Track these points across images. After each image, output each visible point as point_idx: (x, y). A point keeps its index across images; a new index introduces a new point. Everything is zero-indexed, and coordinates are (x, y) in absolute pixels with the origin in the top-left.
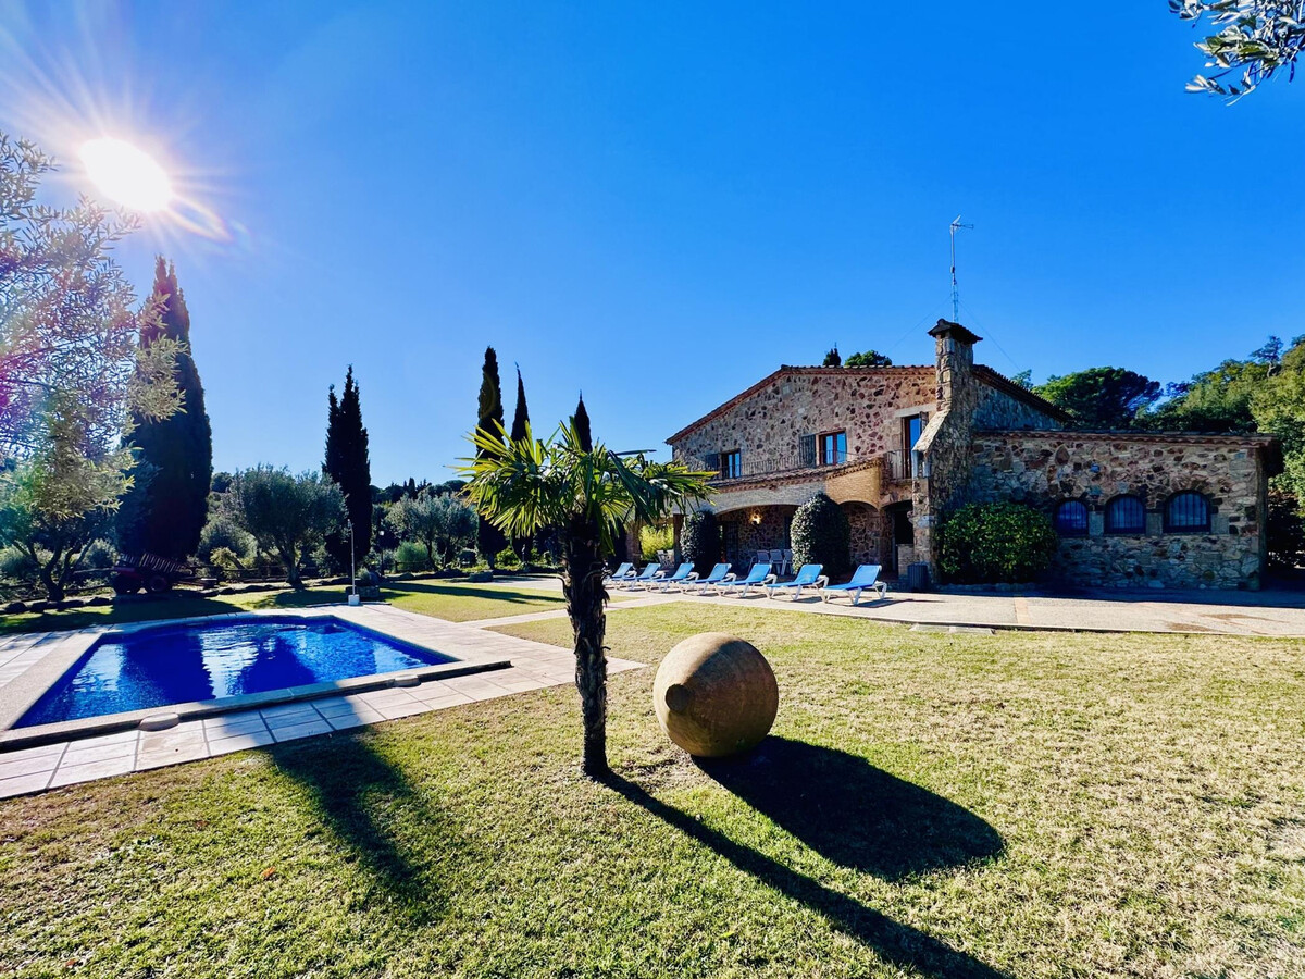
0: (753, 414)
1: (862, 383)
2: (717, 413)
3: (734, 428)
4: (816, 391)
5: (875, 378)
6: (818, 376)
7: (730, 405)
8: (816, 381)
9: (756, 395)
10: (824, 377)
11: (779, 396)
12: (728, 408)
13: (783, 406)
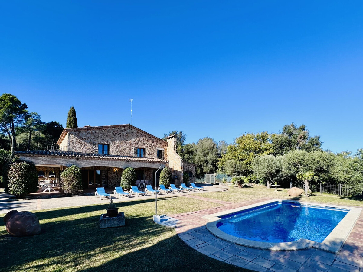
0: (116, 134)
1: (150, 138)
2: (101, 128)
3: (107, 136)
4: (138, 135)
5: (153, 138)
6: (139, 132)
7: (106, 127)
8: (138, 133)
9: (117, 128)
10: (140, 132)
11: (126, 132)
12: (105, 128)
13: (127, 136)
